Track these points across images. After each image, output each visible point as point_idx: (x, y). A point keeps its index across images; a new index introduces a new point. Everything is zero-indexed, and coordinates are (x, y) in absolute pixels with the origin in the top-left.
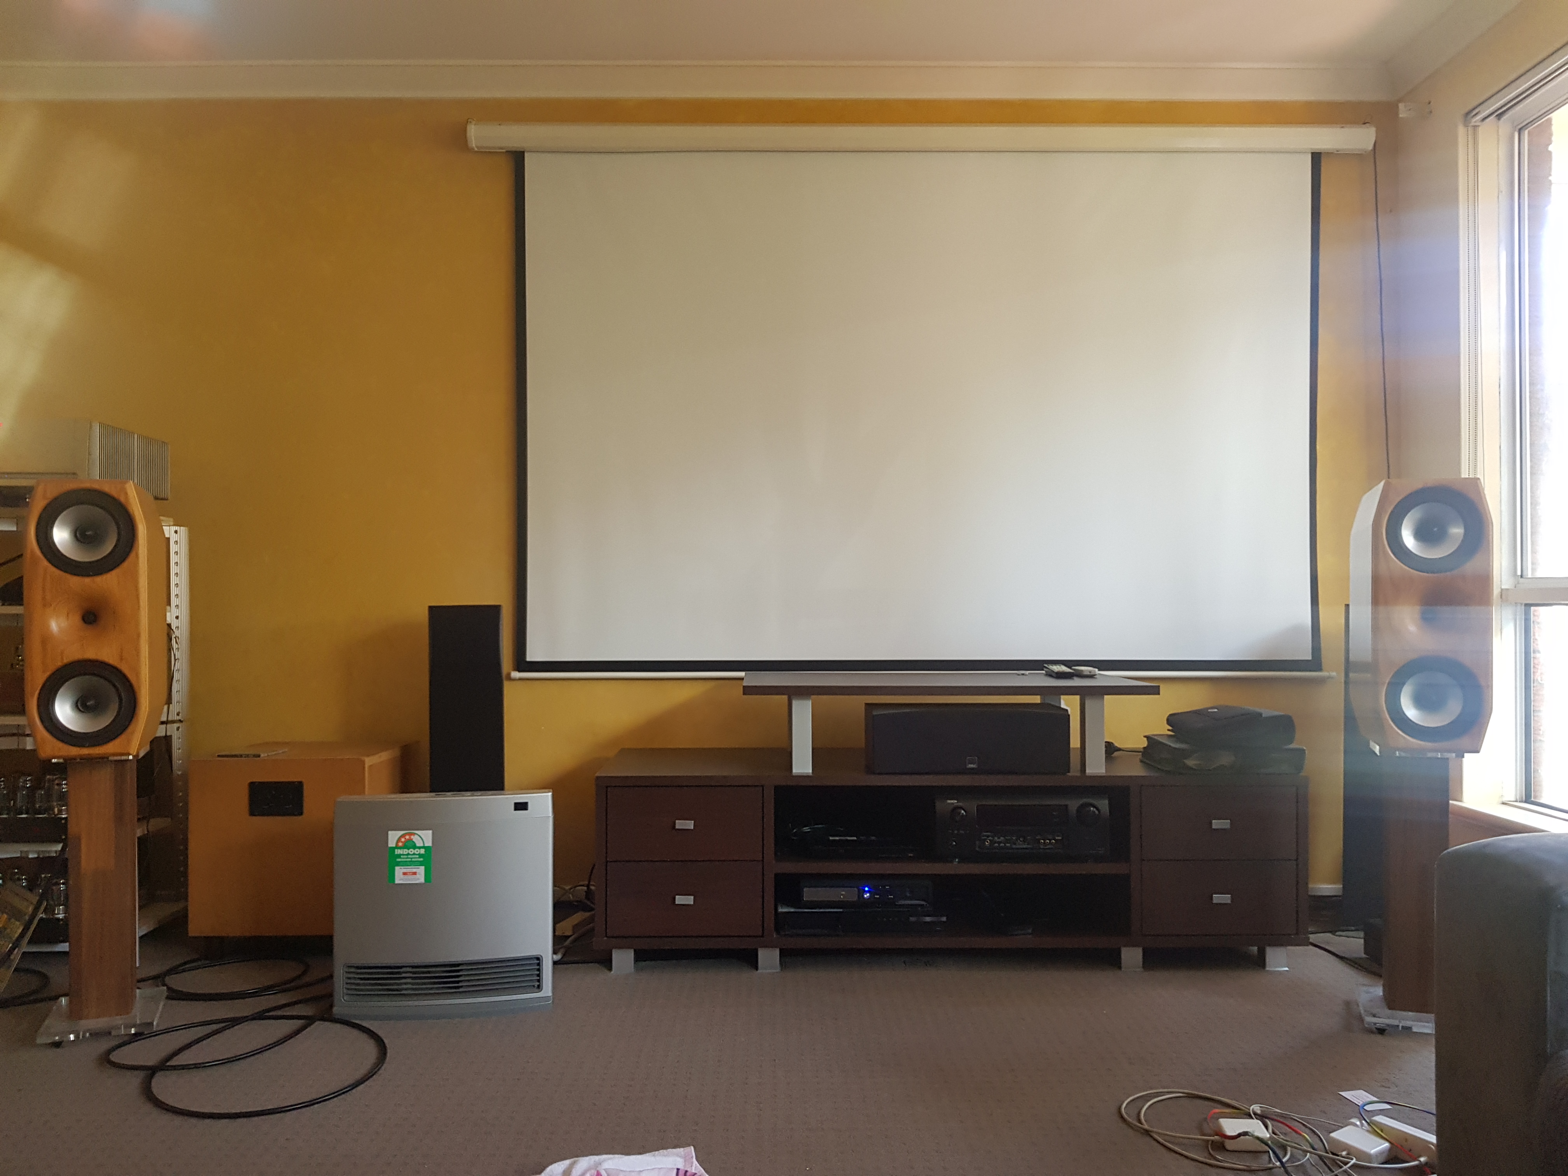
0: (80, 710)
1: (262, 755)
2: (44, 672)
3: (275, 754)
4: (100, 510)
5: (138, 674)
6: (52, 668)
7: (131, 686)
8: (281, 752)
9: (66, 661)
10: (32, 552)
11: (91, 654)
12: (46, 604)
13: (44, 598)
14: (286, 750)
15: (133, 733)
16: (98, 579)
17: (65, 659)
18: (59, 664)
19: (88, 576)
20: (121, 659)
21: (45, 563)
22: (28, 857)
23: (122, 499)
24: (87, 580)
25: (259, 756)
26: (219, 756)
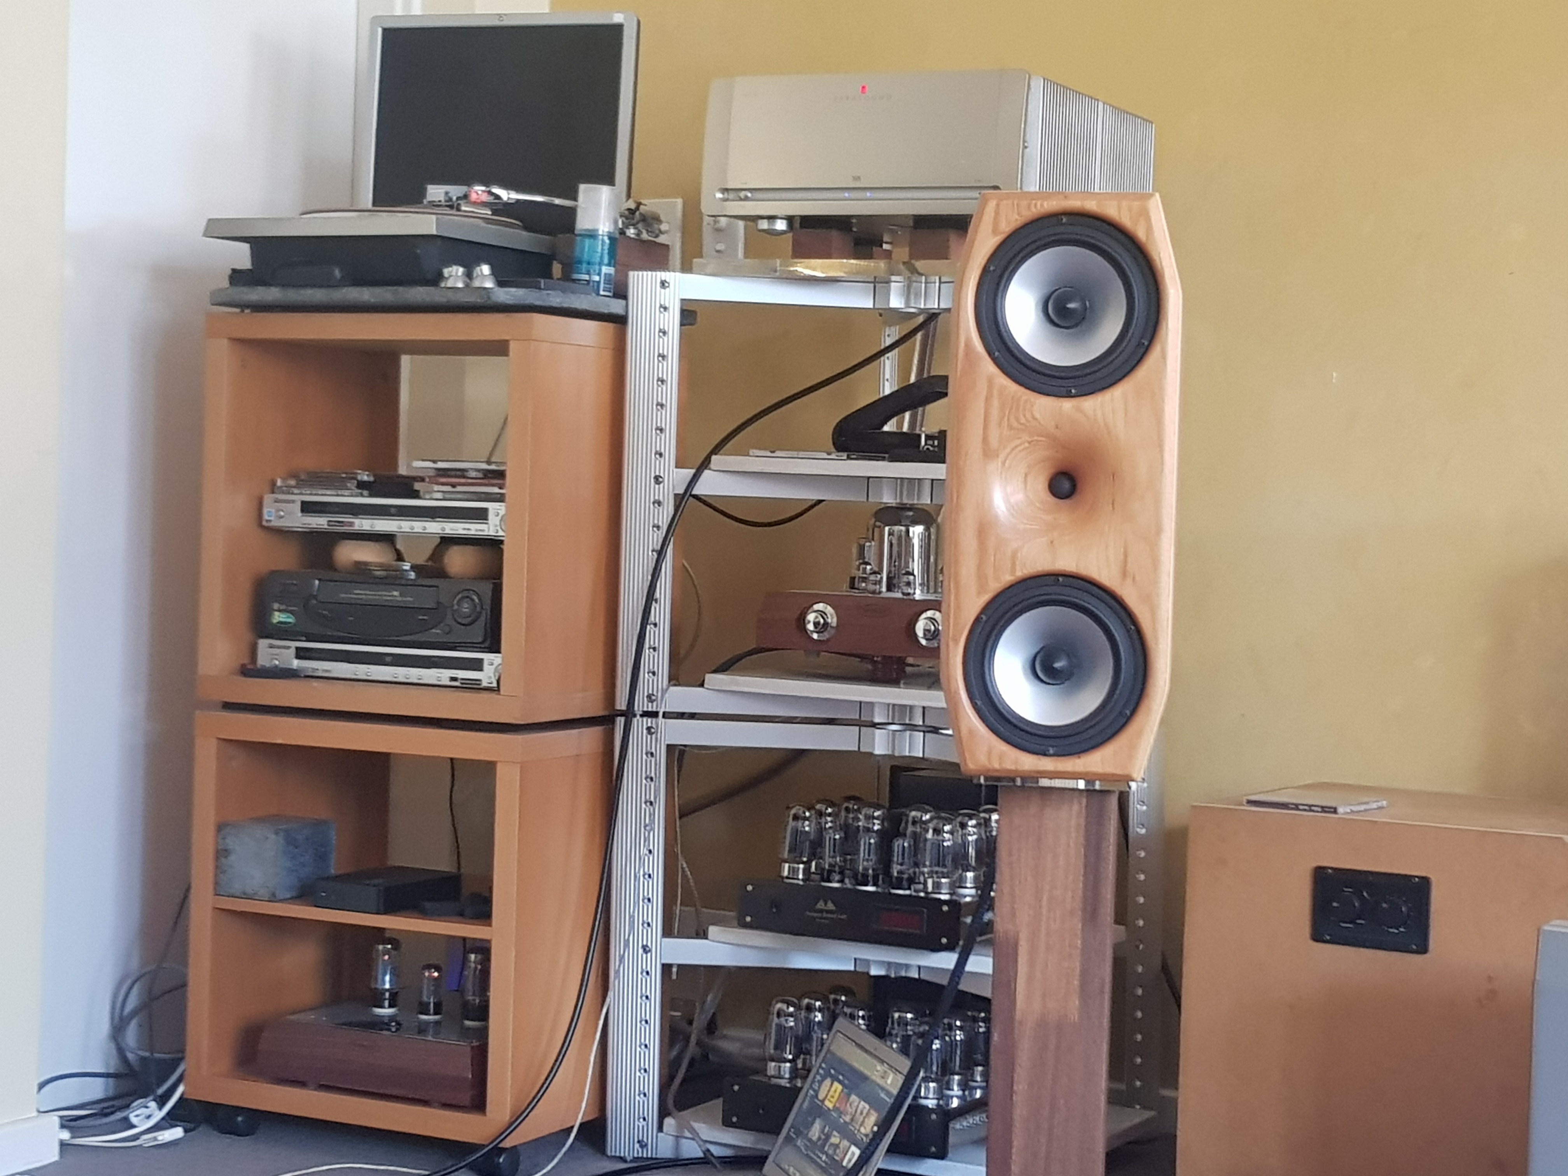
0: (1042, 681)
1: (1341, 810)
2: (979, 593)
3: (1366, 810)
4: (1099, 259)
5: (1154, 611)
6: (995, 586)
7: (1139, 632)
8: (1375, 806)
9: (1020, 573)
10: (968, 345)
11: (1067, 562)
12: (988, 454)
13: (985, 440)
14: (1385, 803)
15: (1140, 734)
16: (1091, 404)
17: (1018, 568)
18: (1008, 578)
19: (1069, 395)
20: (1124, 574)
21: (990, 367)
22: (868, 973)
23: (1141, 234)
24: (1067, 405)
25: (1335, 811)
26: (1250, 802)
